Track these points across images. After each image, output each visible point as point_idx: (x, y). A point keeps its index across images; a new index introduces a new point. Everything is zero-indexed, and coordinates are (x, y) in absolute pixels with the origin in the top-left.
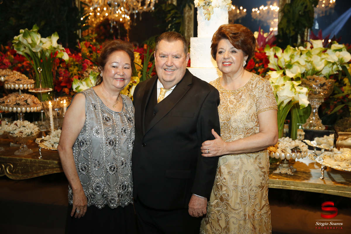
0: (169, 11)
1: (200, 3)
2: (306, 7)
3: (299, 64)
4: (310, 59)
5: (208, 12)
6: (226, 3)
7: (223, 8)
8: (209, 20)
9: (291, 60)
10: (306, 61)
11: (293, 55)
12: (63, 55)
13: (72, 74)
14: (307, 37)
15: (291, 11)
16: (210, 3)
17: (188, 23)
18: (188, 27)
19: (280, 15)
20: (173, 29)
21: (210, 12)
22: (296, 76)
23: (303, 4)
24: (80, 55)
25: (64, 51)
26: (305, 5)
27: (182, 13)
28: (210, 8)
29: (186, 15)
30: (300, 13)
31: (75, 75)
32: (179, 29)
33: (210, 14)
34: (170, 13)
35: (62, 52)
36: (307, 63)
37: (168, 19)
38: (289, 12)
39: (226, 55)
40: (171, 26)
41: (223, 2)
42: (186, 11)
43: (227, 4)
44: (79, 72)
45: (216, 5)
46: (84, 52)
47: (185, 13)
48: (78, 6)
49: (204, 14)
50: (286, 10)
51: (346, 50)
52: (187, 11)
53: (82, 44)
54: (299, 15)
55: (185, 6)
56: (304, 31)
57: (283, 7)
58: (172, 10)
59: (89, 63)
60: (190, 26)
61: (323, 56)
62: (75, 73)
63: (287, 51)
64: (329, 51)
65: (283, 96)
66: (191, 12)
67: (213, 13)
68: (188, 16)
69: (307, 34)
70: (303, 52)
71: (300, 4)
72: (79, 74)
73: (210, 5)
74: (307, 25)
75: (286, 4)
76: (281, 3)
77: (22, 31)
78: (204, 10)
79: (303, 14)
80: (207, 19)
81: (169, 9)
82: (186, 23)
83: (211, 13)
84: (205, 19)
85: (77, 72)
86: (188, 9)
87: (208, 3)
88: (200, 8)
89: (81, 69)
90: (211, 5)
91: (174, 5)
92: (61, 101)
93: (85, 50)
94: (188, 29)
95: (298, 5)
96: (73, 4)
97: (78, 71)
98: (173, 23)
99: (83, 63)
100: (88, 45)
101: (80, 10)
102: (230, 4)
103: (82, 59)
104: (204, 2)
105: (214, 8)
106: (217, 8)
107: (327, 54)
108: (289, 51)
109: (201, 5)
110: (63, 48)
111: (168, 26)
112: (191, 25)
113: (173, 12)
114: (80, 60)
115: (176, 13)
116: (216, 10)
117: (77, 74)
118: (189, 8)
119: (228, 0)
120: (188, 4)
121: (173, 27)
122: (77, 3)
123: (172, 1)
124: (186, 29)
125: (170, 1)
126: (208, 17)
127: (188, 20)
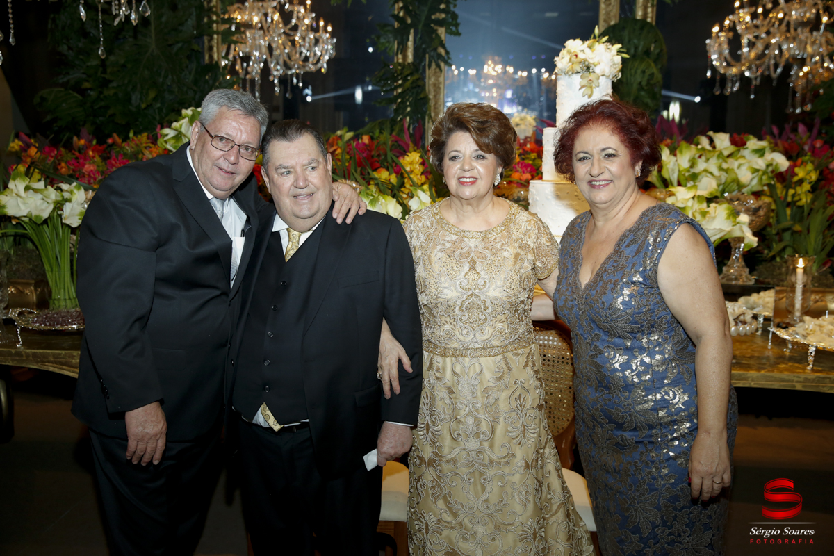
3: (711, 174)
4: (725, 166)
5: (588, 83)
8: (589, 97)
9: (692, 167)
10: (721, 169)
11: (694, 158)
16: (592, 68)
17: (435, 96)
21: (591, 83)
22: (711, 193)
28: (592, 76)
29: (431, 82)
33: (591, 87)
36: (721, 172)
45: (603, 72)
47: (429, 78)
49: (579, 87)
51: (770, 151)
52: (434, 75)
61: (741, 161)
63: (681, 152)
64: (745, 152)
65: (715, 229)
66: (439, 77)
67: (598, 87)
68: (435, 85)
73: (591, 70)
77: (184, 112)
78: (581, 80)
79: (646, 88)
80: (586, 96)
82: (431, 97)
84: (583, 96)
86: (435, 72)
90: (594, 72)
94: (435, 108)
104: (581, 66)
107: (743, 157)
108: (684, 151)
109: (575, 71)
116: (602, 80)
118: (438, 70)
119: (618, 64)
120: (435, 62)
121: (408, 103)
122: (215, 56)
123: (405, 57)
124: (432, 108)
125: (400, 56)
126: (590, 93)
127: (435, 91)
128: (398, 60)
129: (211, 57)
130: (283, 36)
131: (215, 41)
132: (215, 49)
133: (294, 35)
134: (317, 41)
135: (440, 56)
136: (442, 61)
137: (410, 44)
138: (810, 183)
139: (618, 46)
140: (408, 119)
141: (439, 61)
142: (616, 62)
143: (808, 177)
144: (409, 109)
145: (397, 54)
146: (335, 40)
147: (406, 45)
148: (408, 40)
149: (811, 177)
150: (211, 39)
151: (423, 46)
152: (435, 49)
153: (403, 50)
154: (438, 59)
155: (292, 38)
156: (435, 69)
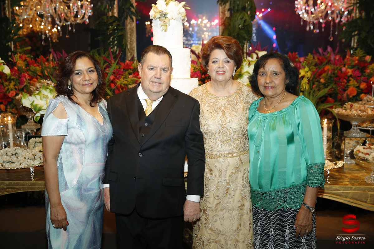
0: (111, 24)
1: (156, 14)
2: (245, 21)
5: (164, 24)
6: (181, 15)
7: (178, 20)
8: (165, 31)
12: (4, 69)
13: (8, 89)
14: (247, 49)
15: (232, 24)
16: (166, 15)
17: (131, 35)
18: (131, 39)
19: (221, 28)
20: (115, 41)
21: (166, 23)
23: (243, 18)
24: (16, 68)
25: (4, 64)
26: (244, 19)
27: (124, 25)
28: (166, 20)
29: (129, 27)
30: (240, 26)
31: (12, 90)
32: (122, 42)
33: (166, 26)
34: (112, 26)
35: (2, 65)
37: (110, 31)
38: (230, 25)
39: (220, 64)
40: (112, 39)
41: (178, 14)
42: (127, 23)
43: (182, 17)
44: (16, 87)
45: (172, 17)
46: (20, 65)
47: (127, 25)
48: (9, 16)
49: (160, 26)
50: (226, 23)
52: (129, 23)
53: (17, 56)
54: (239, 28)
55: (126, 18)
56: (244, 44)
57: (223, 20)
58: (114, 22)
59: (27, 77)
60: (133, 39)
62: (12, 88)
66: (132, 24)
67: (170, 25)
68: (130, 29)
69: (247, 46)
70: (251, 63)
71: (239, 18)
72: (16, 89)
73: (166, 16)
74: (246, 37)
75: (226, 18)
76: (220, 17)
78: (160, 22)
79: (243, 28)
80: (164, 31)
81: (111, 21)
82: (129, 35)
83: (168, 25)
84: (162, 31)
85: (13, 87)
86: (130, 22)
87: (164, 15)
88: (156, 20)
89: (18, 84)
90: (167, 17)
91: (115, 17)
92: (5, 117)
93: (21, 64)
94: (131, 41)
95: (237, 19)
96: (3, 14)
97: (14, 85)
98: (115, 36)
99: (20, 78)
100: (24, 58)
101: (11, 21)
102: (185, 16)
103: (18, 73)
104: (160, 14)
105: (170, 20)
106: (173, 19)
109: (157, 17)
110: (3, 61)
111: (110, 38)
112: (134, 37)
113: (114, 24)
114: (17, 74)
115: (118, 25)
116: (172, 21)
117: (14, 89)
118: (131, 20)
119: (183, 13)
120: (130, 16)
121: (115, 39)
122: (7, 13)
123: (113, 13)
124: (129, 41)
125: (110, 13)
126: (165, 29)
127: (130, 32)
128: (109, 14)
129: (5, 14)
130: (63, 4)
131: (7, 5)
132: (7, 9)
133: (69, 3)
134: (82, 6)
135: (132, 12)
136: (133, 15)
137: (116, 6)
138: (308, 78)
139: (184, 3)
140: (116, 47)
141: (132, 15)
142: (181, 12)
143: (306, 75)
144: (116, 42)
145: (108, 12)
146: (92, 5)
147: (113, 6)
148: (114, 4)
149: (308, 75)
150: (5, 3)
151: (123, 7)
152: (130, 9)
153: (112, 10)
154: (131, 14)
155: (68, 5)
156: (130, 20)
